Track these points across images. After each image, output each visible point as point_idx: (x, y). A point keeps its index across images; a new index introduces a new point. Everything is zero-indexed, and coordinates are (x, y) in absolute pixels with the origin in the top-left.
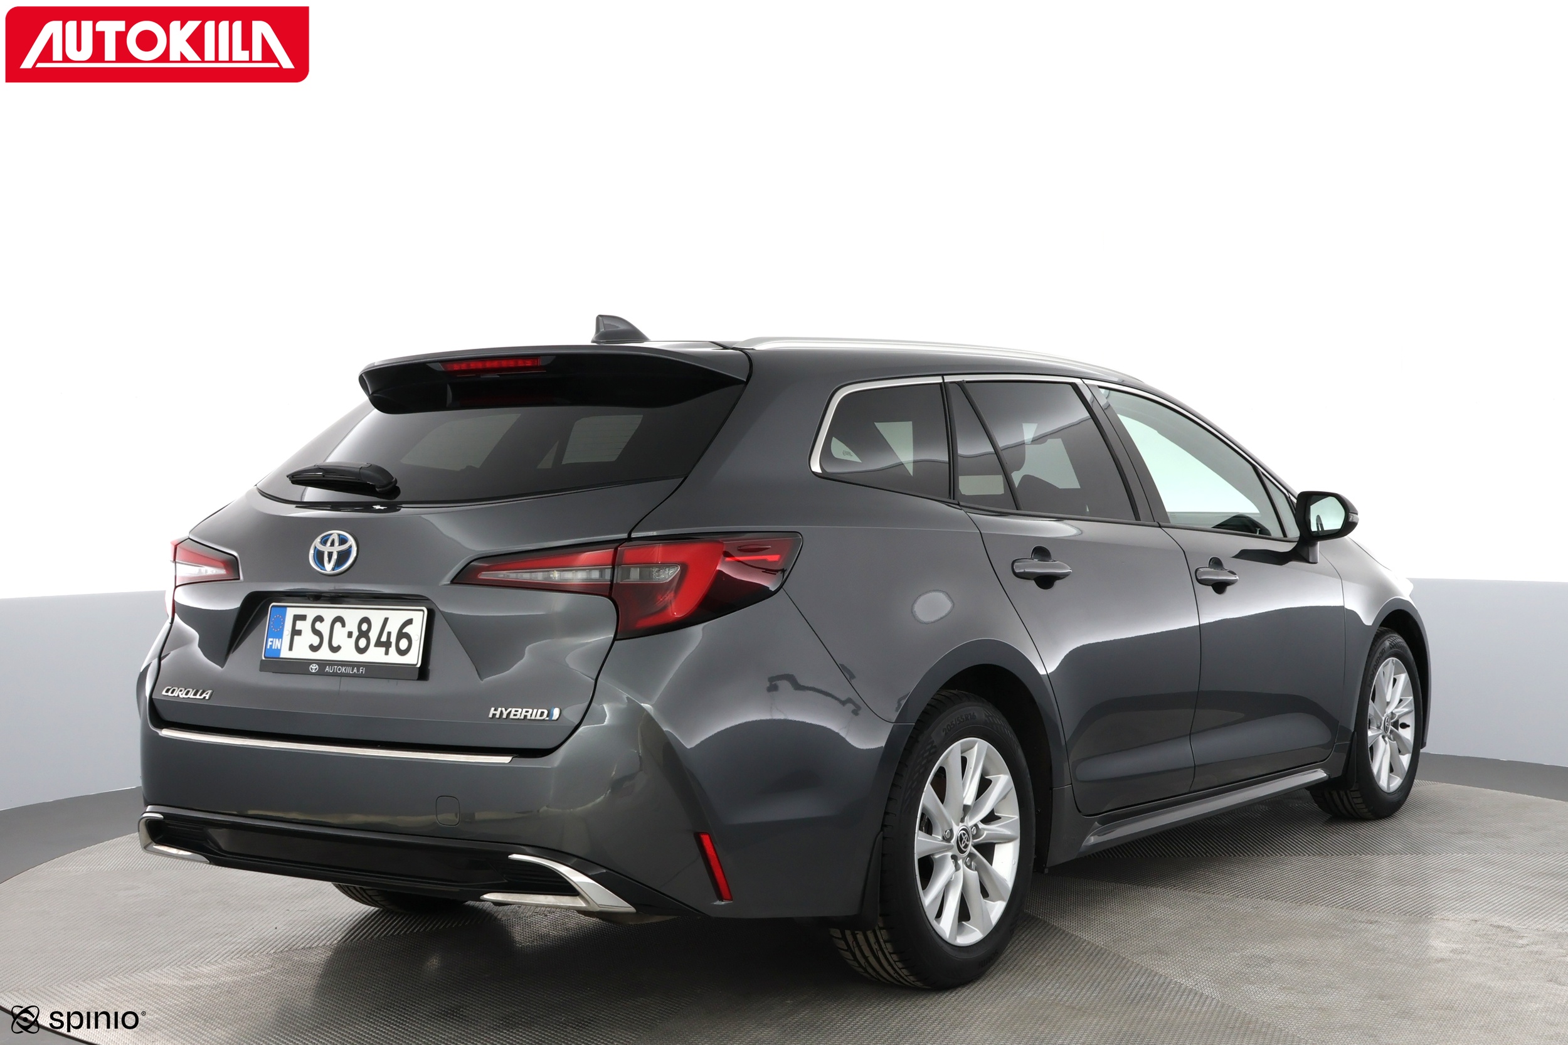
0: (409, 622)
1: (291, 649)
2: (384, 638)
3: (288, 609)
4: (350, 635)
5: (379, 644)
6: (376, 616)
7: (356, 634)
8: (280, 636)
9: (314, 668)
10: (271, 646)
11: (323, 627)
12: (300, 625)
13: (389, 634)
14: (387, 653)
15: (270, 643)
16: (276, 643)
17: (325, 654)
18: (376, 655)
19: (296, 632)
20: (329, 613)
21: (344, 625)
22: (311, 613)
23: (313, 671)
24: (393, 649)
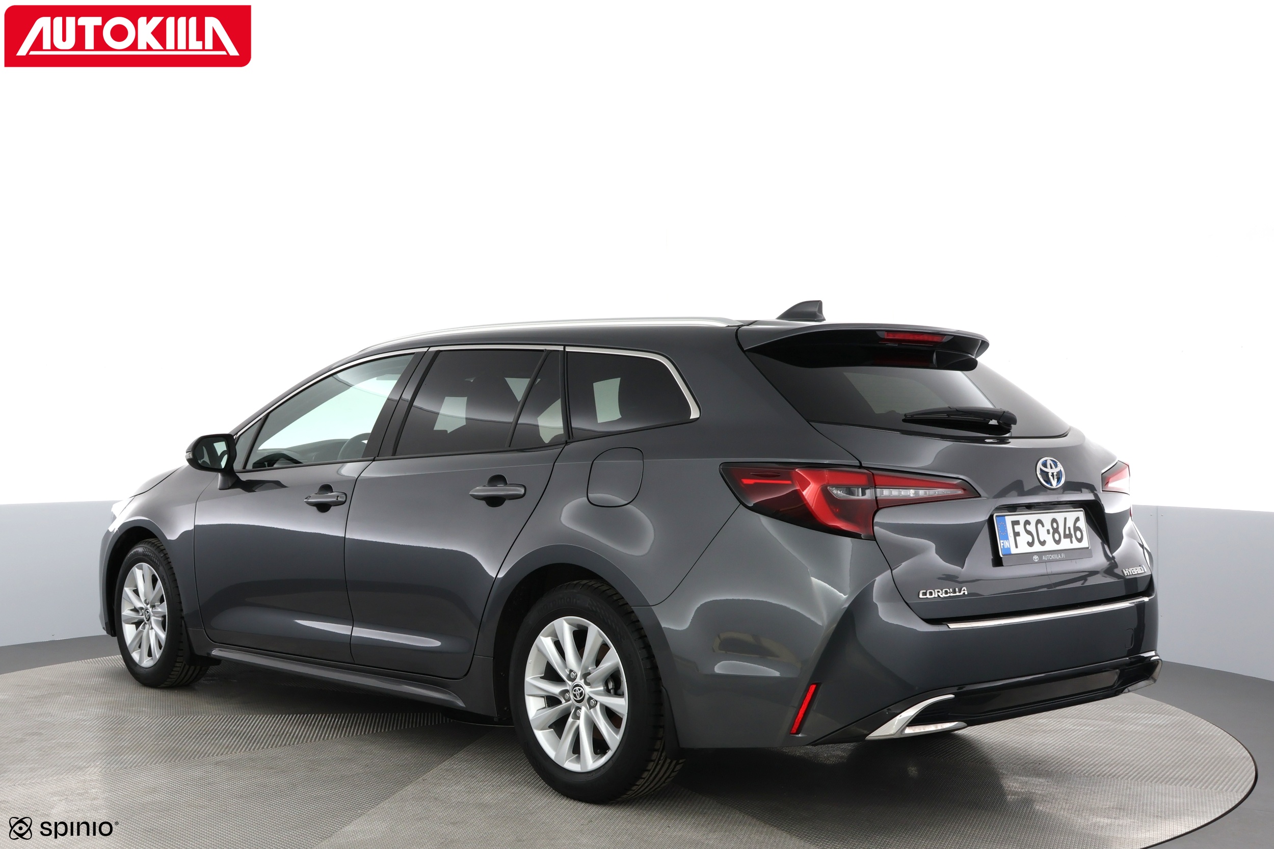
0: (1077, 519)
1: (1017, 547)
2: (1067, 532)
3: (1006, 517)
4: (1048, 532)
5: (1066, 536)
6: (1060, 517)
7: (1051, 531)
8: (1007, 538)
9: (1036, 558)
10: (1003, 546)
11: (1031, 528)
12: (1017, 528)
13: (1069, 528)
14: (1072, 542)
15: (1002, 544)
16: (1006, 544)
17: (1037, 547)
18: (1066, 544)
19: (1016, 534)
20: (1033, 518)
21: (1043, 526)
22: (1022, 519)
23: (1036, 561)
24: (1074, 539)
